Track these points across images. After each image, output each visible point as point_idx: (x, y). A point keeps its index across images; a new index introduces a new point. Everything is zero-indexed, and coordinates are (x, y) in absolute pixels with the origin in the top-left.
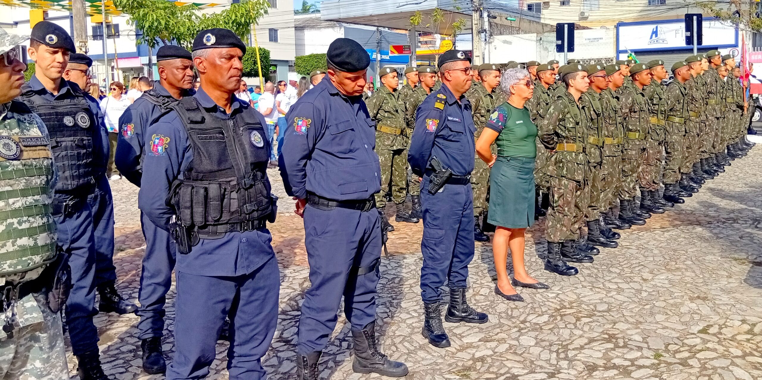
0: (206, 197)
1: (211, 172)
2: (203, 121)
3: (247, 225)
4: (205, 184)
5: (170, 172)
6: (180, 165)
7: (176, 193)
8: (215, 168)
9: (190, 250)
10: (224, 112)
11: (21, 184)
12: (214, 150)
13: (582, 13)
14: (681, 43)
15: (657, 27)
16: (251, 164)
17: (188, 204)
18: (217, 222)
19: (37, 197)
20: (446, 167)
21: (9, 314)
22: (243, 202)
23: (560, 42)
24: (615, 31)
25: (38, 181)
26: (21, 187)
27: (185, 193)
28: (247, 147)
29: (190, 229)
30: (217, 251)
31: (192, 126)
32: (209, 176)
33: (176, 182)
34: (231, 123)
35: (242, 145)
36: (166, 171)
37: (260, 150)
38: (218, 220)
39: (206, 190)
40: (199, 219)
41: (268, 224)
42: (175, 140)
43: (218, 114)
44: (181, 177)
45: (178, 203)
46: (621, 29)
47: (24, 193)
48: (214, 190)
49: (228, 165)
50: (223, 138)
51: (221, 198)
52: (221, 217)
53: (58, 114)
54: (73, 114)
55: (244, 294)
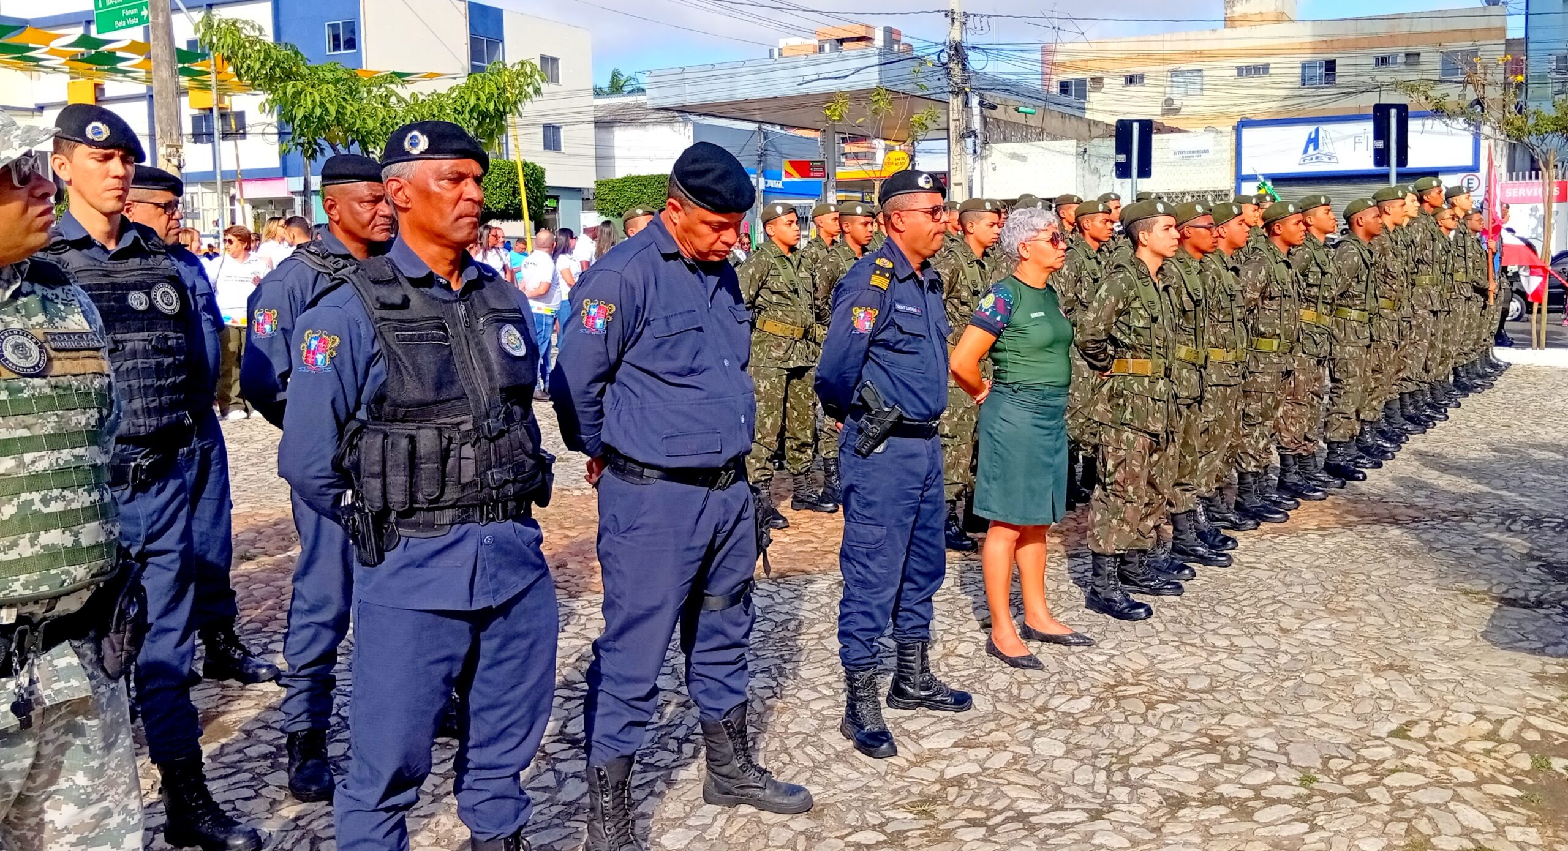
0: (413, 453)
1: (422, 404)
2: (405, 303)
3: (494, 509)
4: (410, 428)
5: (341, 404)
6: (360, 390)
7: (353, 447)
8: (430, 396)
9: (381, 559)
10: (448, 287)
11: (48, 425)
12: (428, 361)
13: (1169, 101)
14: (1365, 162)
15: (1317, 131)
16: (502, 389)
17: (377, 469)
18: (435, 504)
19: (79, 451)
20: (892, 403)
21: (24, 680)
22: (484, 465)
23: (1122, 158)
24: (1234, 137)
25: (82, 419)
26: (48, 430)
27: (371, 446)
28: (493, 356)
29: (381, 517)
30: (434, 562)
31: (385, 313)
32: (419, 411)
33: (353, 425)
34: (461, 309)
35: (482, 351)
36: (333, 402)
37: (520, 364)
38: (437, 500)
39: (412, 440)
40: (397, 497)
41: (536, 511)
42: (351, 341)
43: (435, 291)
44: (362, 414)
45: (356, 466)
46: (1246, 132)
47: (54, 442)
48: (427, 440)
49: (455, 391)
50: (446, 339)
51: (444, 455)
52: (442, 494)
53: (115, 286)
54: (146, 288)
55: (487, 646)
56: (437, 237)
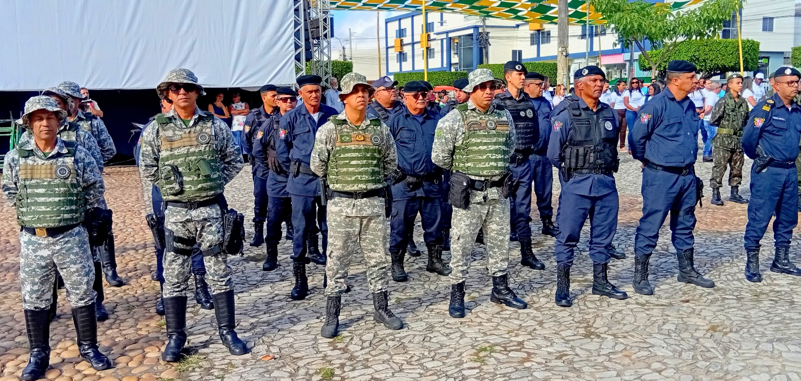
0: (578, 154)
1: (581, 141)
2: (580, 114)
3: (598, 171)
4: (577, 147)
6: (567, 137)
7: (564, 152)
8: (583, 139)
9: (569, 180)
10: (592, 110)
11: (494, 140)
12: (584, 131)
16: (603, 139)
17: (569, 157)
18: (582, 168)
19: (500, 146)
20: (769, 154)
22: (596, 158)
25: (503, 140)
26: (494, 141)
27: (568, 151)
28: (602, 130)
29: (569, 169)
30: (582, 182)
31: (574, 117)
32: (580, 143)
33: (565, 145)
34: (595, 116)
35: (600, 128)
36: (560, 140)
37: (610, 133)
38: (583, 166)
39: (578, 150)
40: (573, 165)
42: (566, 124)
43: (589, 112)
44: (567, 143)
45: (564, 156)
47: (495, 144)
48: (581, 150)
49: (589, 139)
50: (589, 124)
51: (585, 155)
52: (584, 165)
53: (517, 110)
54: (525, 110)
55: (597, 208)
56: (590, 97)
